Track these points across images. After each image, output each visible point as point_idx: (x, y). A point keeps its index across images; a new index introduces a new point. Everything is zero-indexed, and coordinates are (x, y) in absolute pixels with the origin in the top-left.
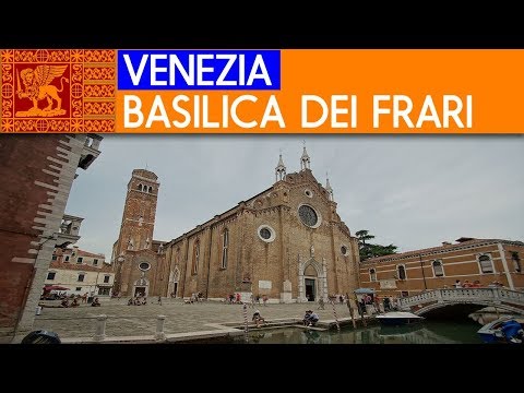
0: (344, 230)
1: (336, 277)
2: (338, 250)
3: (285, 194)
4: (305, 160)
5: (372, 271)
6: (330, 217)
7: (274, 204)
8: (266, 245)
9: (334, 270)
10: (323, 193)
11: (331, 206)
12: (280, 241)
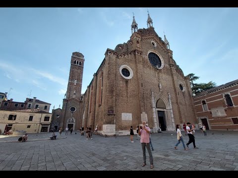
0: (179, 71)
1: (179, 108)
2: (178, 87)
3: (138, 42)
4: (150, 21)
5: (204, 103)
6: (169, 61)
7: (131, 49)
8: (127, 81)
9: (177, 103)
10: (163, 44)
11: (169, 53)
12: (136, 78)
